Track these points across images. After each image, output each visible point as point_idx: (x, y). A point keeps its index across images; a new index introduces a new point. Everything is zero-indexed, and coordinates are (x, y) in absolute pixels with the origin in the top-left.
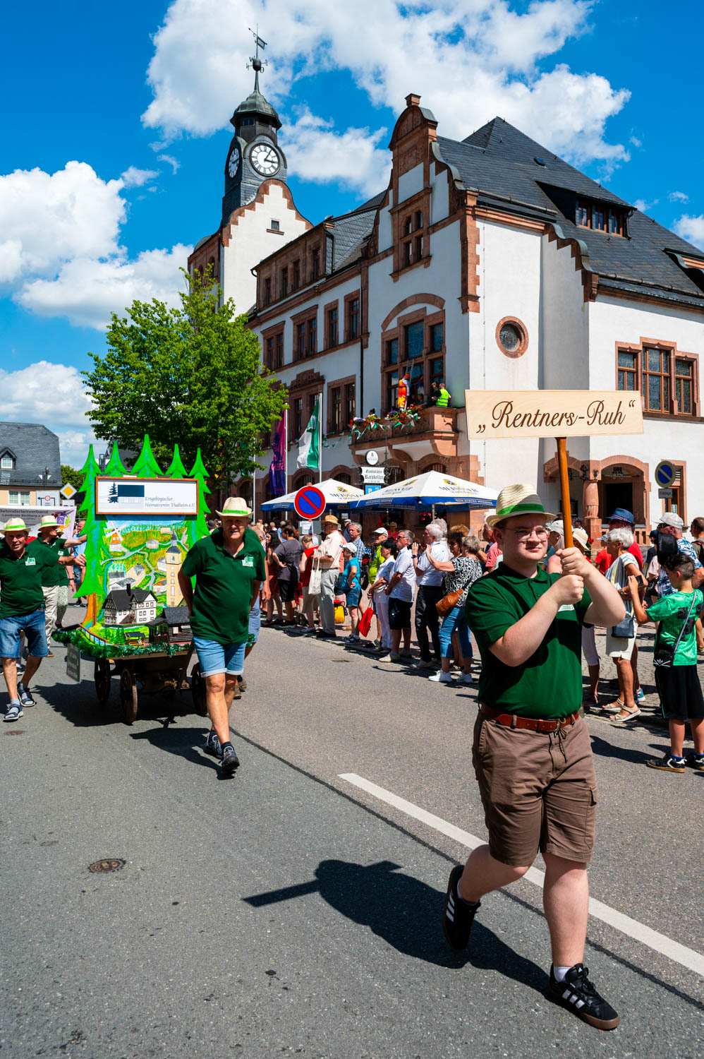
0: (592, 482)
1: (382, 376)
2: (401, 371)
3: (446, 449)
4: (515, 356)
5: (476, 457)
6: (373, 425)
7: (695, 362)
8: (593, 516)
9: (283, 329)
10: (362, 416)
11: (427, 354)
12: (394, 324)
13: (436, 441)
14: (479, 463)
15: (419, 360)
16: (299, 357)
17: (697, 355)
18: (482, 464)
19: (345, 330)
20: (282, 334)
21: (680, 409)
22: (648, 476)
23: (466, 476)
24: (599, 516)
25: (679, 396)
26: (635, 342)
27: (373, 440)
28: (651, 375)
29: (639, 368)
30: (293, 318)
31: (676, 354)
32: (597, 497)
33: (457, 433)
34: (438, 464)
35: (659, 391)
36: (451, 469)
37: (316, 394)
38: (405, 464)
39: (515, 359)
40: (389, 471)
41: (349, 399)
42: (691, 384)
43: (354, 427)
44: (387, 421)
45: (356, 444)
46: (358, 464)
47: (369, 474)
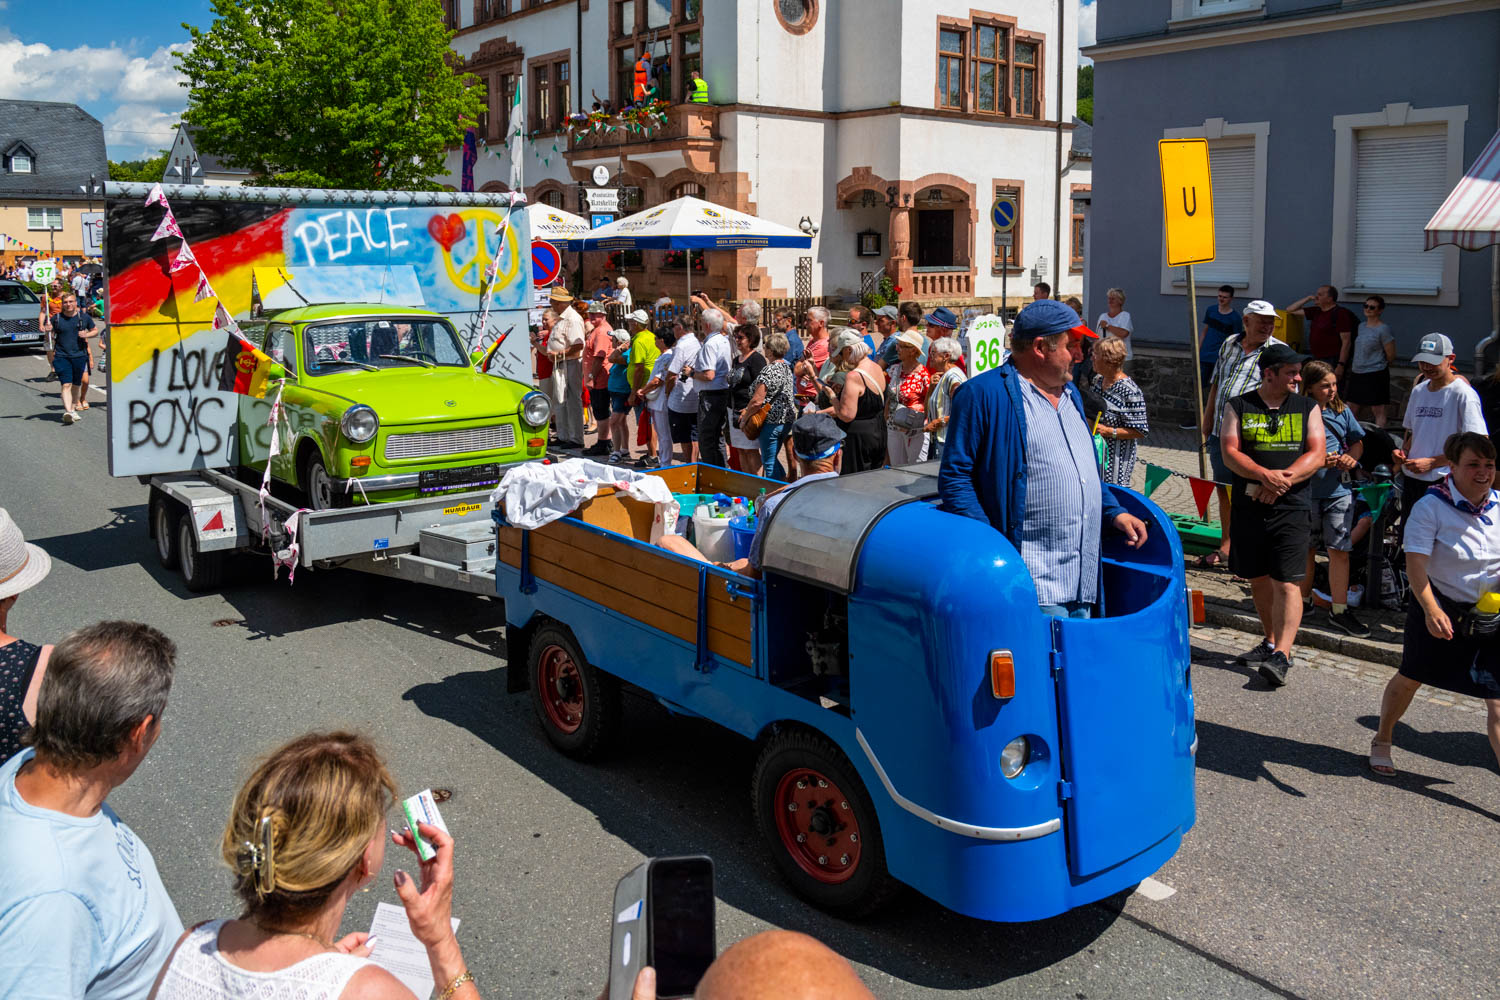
0: (902, 209)
1: (611, 53)
2: (638, 45)
3: (702, 163)
4: (799, 31)
5: (746, 175)
6: (598, 125)
7: (1040, 46)
8: (901, 257)
10: (580, 112)
11: (676, 25)
13: (690, 152)
14: (749, 184)
15: (665, 33)
16: (483, 19)
17: (1044, 35)
18: (754, 185)
21: (1019, 110)
22: (974, 202)
23: (732, 205)
24: (910, 256)
25: (1018, 91)
26: (961, 14)
27: (601, 147)
28: (982, 62)
29: (968, 52)
31: (1018, 34)
32: (908, 231)
33: (719, 141)
34: (691, 182)
35: (993, 85)
36: (710, 190)
37: (512, 74)
38: (645, 181)
39: (800, 37)
40: (625, 195)
41: (561, 84)
42: (1035, 74)
43: (570, 127)
44: (619, 121)
45: (574, 151)
46: (580, 184)
47: (596, 199)
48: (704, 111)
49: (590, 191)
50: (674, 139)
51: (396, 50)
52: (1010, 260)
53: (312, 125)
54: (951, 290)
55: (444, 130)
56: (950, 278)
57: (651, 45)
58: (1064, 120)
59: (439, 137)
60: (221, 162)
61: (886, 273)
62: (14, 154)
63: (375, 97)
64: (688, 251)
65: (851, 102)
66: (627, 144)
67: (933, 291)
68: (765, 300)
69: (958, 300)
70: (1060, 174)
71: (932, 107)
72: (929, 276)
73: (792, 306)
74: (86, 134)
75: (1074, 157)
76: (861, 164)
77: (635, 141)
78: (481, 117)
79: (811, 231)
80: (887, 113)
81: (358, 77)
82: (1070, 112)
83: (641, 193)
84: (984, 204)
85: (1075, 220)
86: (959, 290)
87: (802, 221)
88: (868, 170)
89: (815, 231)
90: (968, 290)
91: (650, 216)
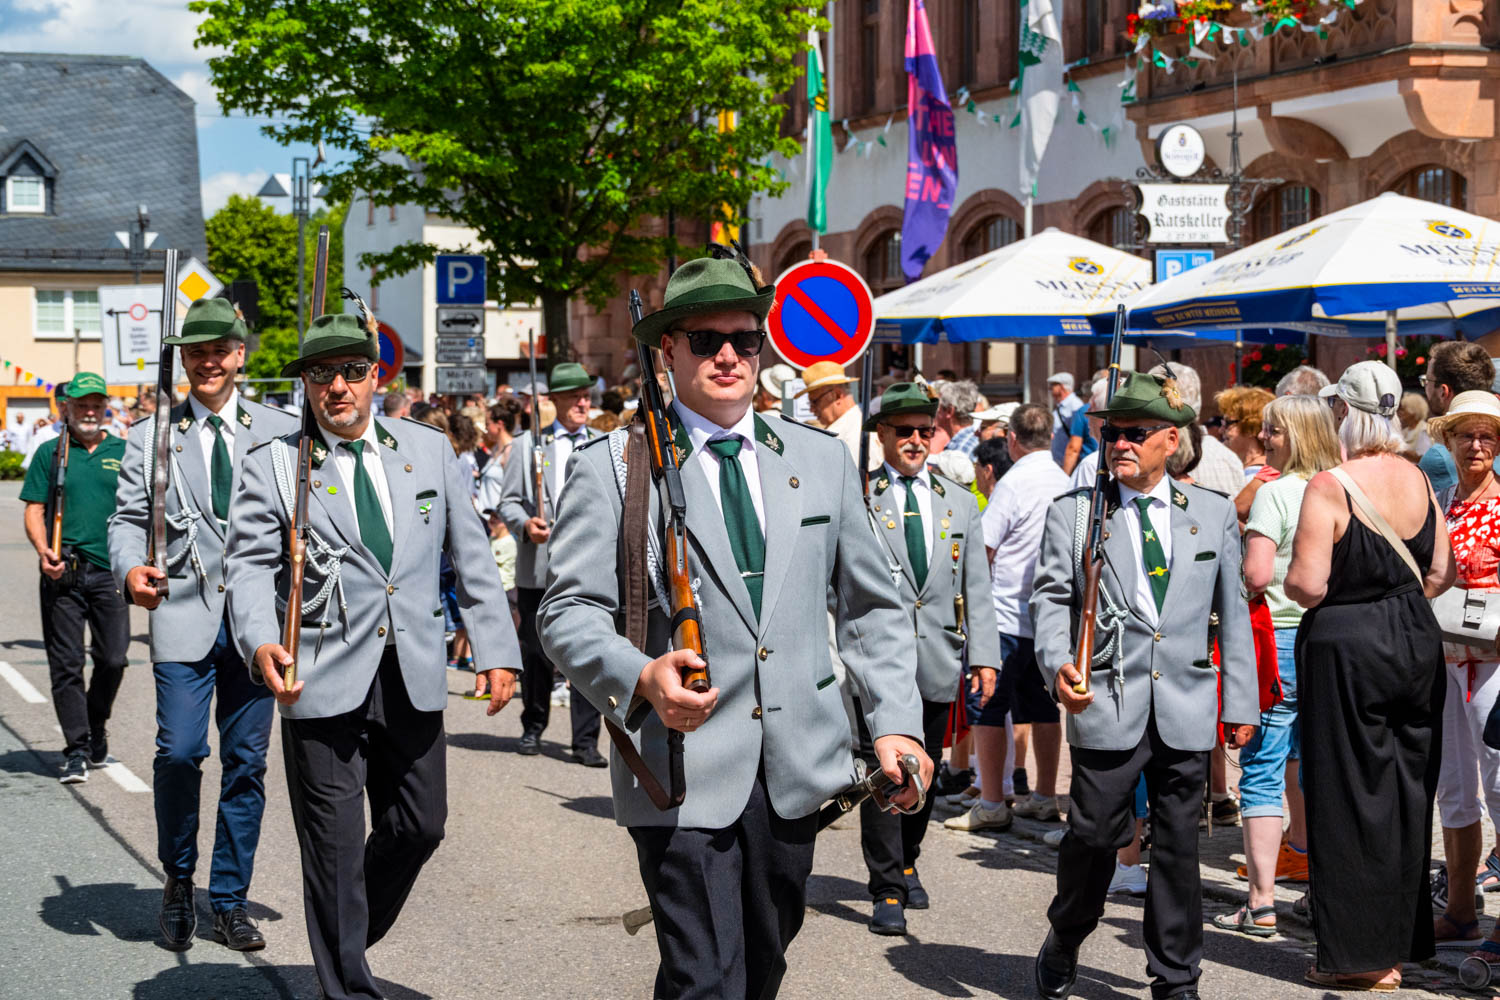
3: (1457, 113)
6: (1201, 28)
13: (1418, 85)
34: (1433, 168)
36: (1477, 182)
38: (1324, 169)
43: (1143, 41)
44: (1253, 15)
47: (1168, 211)
49: (1150, 191)
50: (1380, 53)
62: (12, 171)
66: (1275, 73)
74: (160, 124)
77: (1290, 64)
91: (1285, 245)
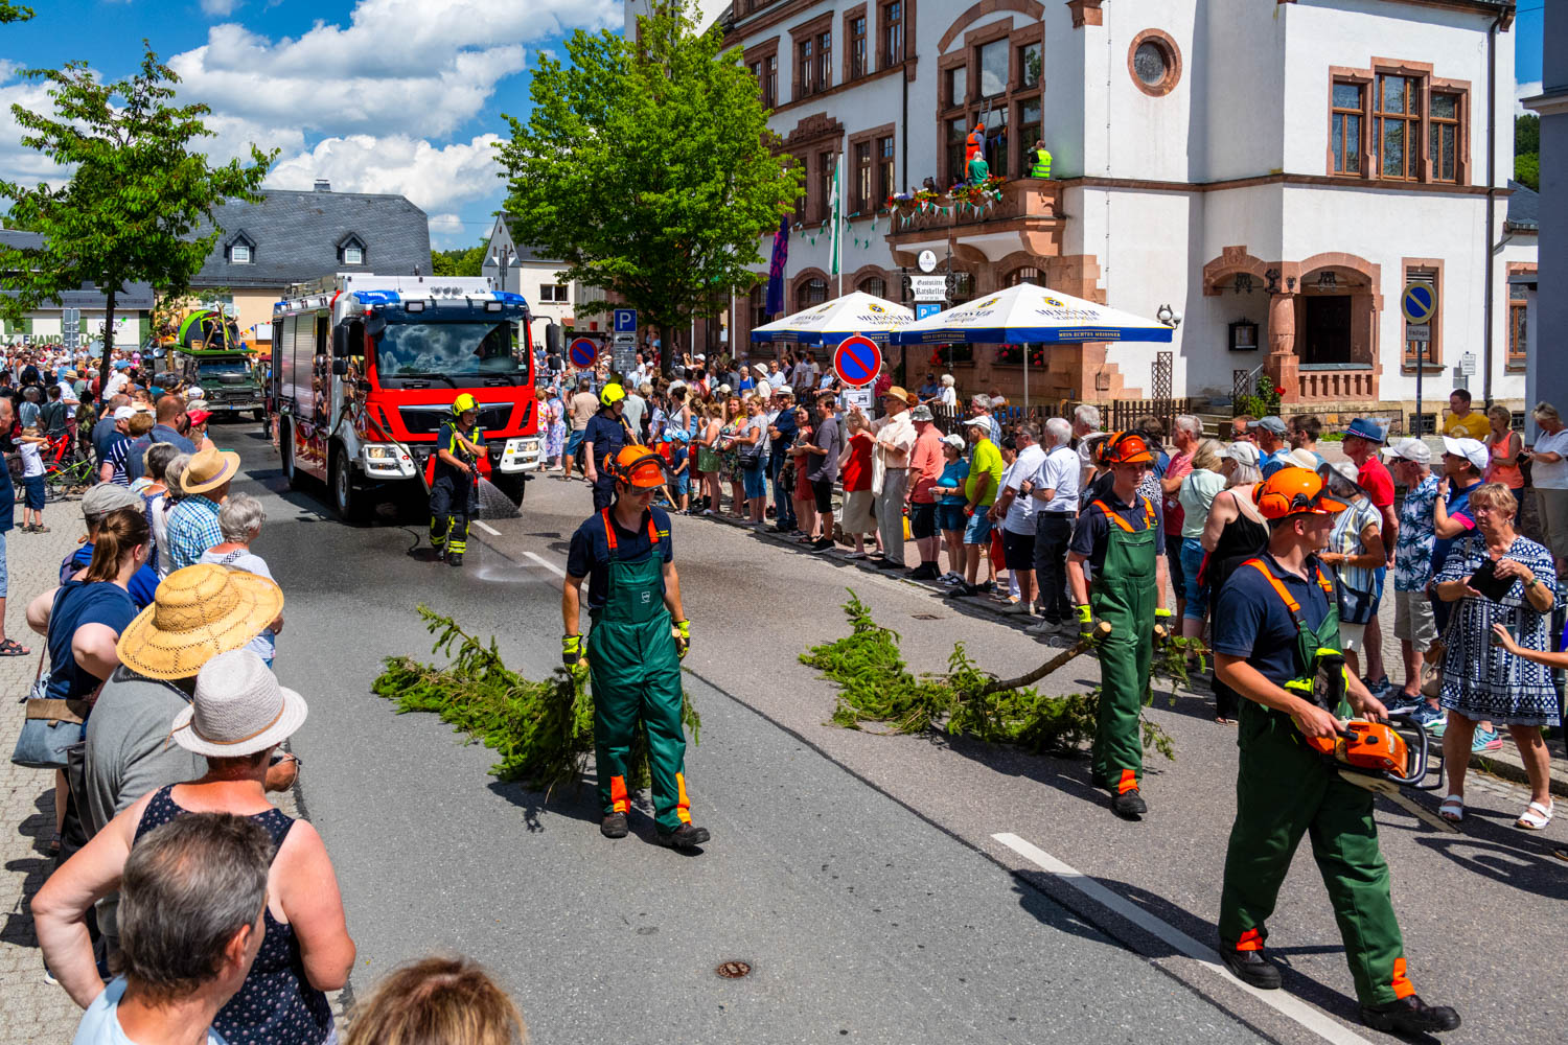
0: (1285, 296)
1: (939, 126)
2: (970, 116)
3: (1042, 245)
4: (1158, 92)
5: (1094, 258)
6: (924, 205)
7: (1464, 96)
8: (1284, 352)
9: (776, 49)
10: (905, 191)
11: (1014, 92)
12: (958, 43)
13: (1029, 233)
14: (1098, 268)
15: (1001, 101)
16: (802, 95)
17: (1469, 83)
18: (1103, 269)
19: (878, 52)
20: (774, 55)
21: (1436, 174)
22: (1377, 286)
23: (1077, 291)
24: (1295, 351)
25: (1434, 151)
26: (1360, 62)
27: (929, 229)
28: (1388, 118)
29: (1369, 108)
30: (792, 32)
31: (1434, 83)
32: (1293, 322)
33: (1062, 219)
34: (1029, 267)
35: (1402, 144)
36: (1051, 275)
37: (832, 152)
38: (976, 266)
39: (1159, 99)
40: (953, 282)
41: (883, 161)
42: (1456, 131)
43: (894, 209)
44: (948, 200)
45: (898, 234)
46: (904, 270)
47: (922, 287)
48: (1044, 187)
49: (915, 279)
50: (1010, 219)
51: (711, 133)
52: (1426, 356)
53: (624, 213)
54: (1348, 392)
55: (759, 216)
56: (1347, 378)
57: (986, 115)
58: (1496, 185)
59: (753, 223)
60: (535, 253)
61: (1264, 371)
62: (347, 246)
63: (688, 181)
64: (1026, 345)
65: (1221, 170)
66: (958, 225)
67: (1325, 393)
68: (1116, 402)
69: (1357, 404)
70: (1491, 251)
71: (1324, 174)
72: (1319, 375)
73: (1147, 409)
74: (412, 225)
75: (1511, 230)
76: (1234, 243)
77: (966, 222)
78: (797, 204)
79: (1171, 321)
80: (1266, 183)
81: (673, 162)
82: (1505, 174)
83: (972, 279)
84: (1391, 290)
85: (1513, 308)
86: (1359, 392)
87: (1161, 310)
88: (1242, 249)
89: (1177, 322)
90: (1370, 391)
91: (983, 306)
